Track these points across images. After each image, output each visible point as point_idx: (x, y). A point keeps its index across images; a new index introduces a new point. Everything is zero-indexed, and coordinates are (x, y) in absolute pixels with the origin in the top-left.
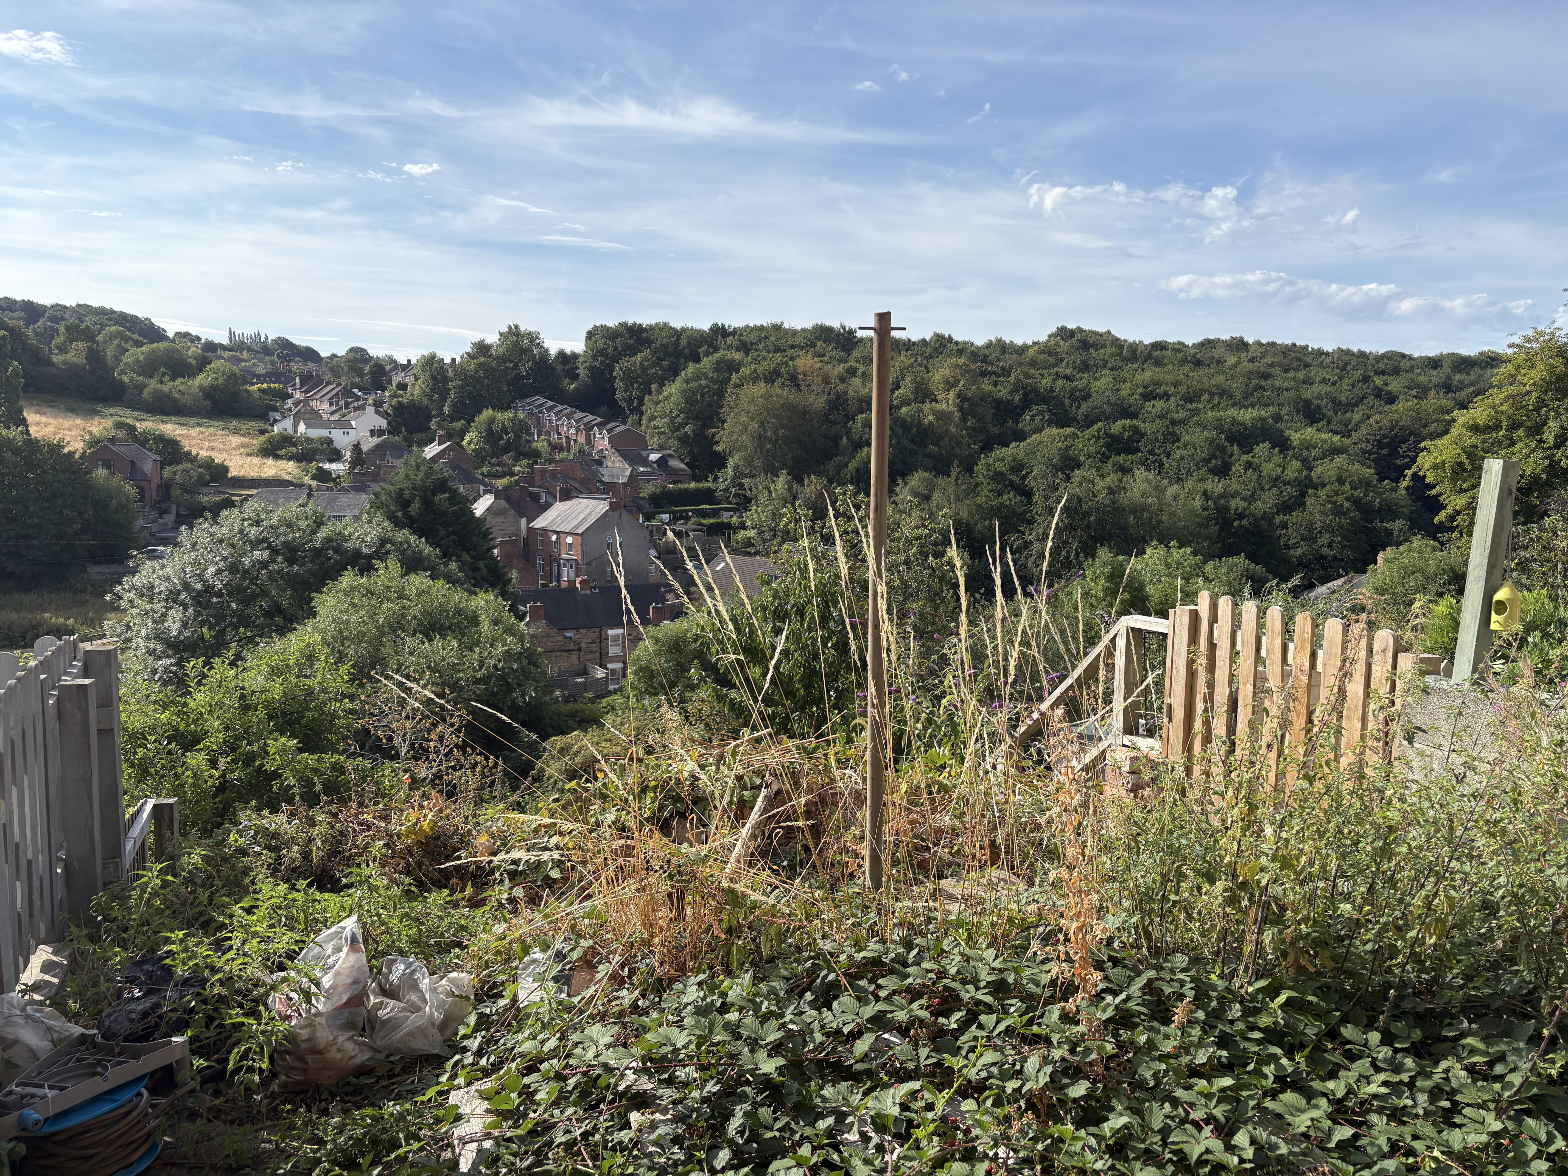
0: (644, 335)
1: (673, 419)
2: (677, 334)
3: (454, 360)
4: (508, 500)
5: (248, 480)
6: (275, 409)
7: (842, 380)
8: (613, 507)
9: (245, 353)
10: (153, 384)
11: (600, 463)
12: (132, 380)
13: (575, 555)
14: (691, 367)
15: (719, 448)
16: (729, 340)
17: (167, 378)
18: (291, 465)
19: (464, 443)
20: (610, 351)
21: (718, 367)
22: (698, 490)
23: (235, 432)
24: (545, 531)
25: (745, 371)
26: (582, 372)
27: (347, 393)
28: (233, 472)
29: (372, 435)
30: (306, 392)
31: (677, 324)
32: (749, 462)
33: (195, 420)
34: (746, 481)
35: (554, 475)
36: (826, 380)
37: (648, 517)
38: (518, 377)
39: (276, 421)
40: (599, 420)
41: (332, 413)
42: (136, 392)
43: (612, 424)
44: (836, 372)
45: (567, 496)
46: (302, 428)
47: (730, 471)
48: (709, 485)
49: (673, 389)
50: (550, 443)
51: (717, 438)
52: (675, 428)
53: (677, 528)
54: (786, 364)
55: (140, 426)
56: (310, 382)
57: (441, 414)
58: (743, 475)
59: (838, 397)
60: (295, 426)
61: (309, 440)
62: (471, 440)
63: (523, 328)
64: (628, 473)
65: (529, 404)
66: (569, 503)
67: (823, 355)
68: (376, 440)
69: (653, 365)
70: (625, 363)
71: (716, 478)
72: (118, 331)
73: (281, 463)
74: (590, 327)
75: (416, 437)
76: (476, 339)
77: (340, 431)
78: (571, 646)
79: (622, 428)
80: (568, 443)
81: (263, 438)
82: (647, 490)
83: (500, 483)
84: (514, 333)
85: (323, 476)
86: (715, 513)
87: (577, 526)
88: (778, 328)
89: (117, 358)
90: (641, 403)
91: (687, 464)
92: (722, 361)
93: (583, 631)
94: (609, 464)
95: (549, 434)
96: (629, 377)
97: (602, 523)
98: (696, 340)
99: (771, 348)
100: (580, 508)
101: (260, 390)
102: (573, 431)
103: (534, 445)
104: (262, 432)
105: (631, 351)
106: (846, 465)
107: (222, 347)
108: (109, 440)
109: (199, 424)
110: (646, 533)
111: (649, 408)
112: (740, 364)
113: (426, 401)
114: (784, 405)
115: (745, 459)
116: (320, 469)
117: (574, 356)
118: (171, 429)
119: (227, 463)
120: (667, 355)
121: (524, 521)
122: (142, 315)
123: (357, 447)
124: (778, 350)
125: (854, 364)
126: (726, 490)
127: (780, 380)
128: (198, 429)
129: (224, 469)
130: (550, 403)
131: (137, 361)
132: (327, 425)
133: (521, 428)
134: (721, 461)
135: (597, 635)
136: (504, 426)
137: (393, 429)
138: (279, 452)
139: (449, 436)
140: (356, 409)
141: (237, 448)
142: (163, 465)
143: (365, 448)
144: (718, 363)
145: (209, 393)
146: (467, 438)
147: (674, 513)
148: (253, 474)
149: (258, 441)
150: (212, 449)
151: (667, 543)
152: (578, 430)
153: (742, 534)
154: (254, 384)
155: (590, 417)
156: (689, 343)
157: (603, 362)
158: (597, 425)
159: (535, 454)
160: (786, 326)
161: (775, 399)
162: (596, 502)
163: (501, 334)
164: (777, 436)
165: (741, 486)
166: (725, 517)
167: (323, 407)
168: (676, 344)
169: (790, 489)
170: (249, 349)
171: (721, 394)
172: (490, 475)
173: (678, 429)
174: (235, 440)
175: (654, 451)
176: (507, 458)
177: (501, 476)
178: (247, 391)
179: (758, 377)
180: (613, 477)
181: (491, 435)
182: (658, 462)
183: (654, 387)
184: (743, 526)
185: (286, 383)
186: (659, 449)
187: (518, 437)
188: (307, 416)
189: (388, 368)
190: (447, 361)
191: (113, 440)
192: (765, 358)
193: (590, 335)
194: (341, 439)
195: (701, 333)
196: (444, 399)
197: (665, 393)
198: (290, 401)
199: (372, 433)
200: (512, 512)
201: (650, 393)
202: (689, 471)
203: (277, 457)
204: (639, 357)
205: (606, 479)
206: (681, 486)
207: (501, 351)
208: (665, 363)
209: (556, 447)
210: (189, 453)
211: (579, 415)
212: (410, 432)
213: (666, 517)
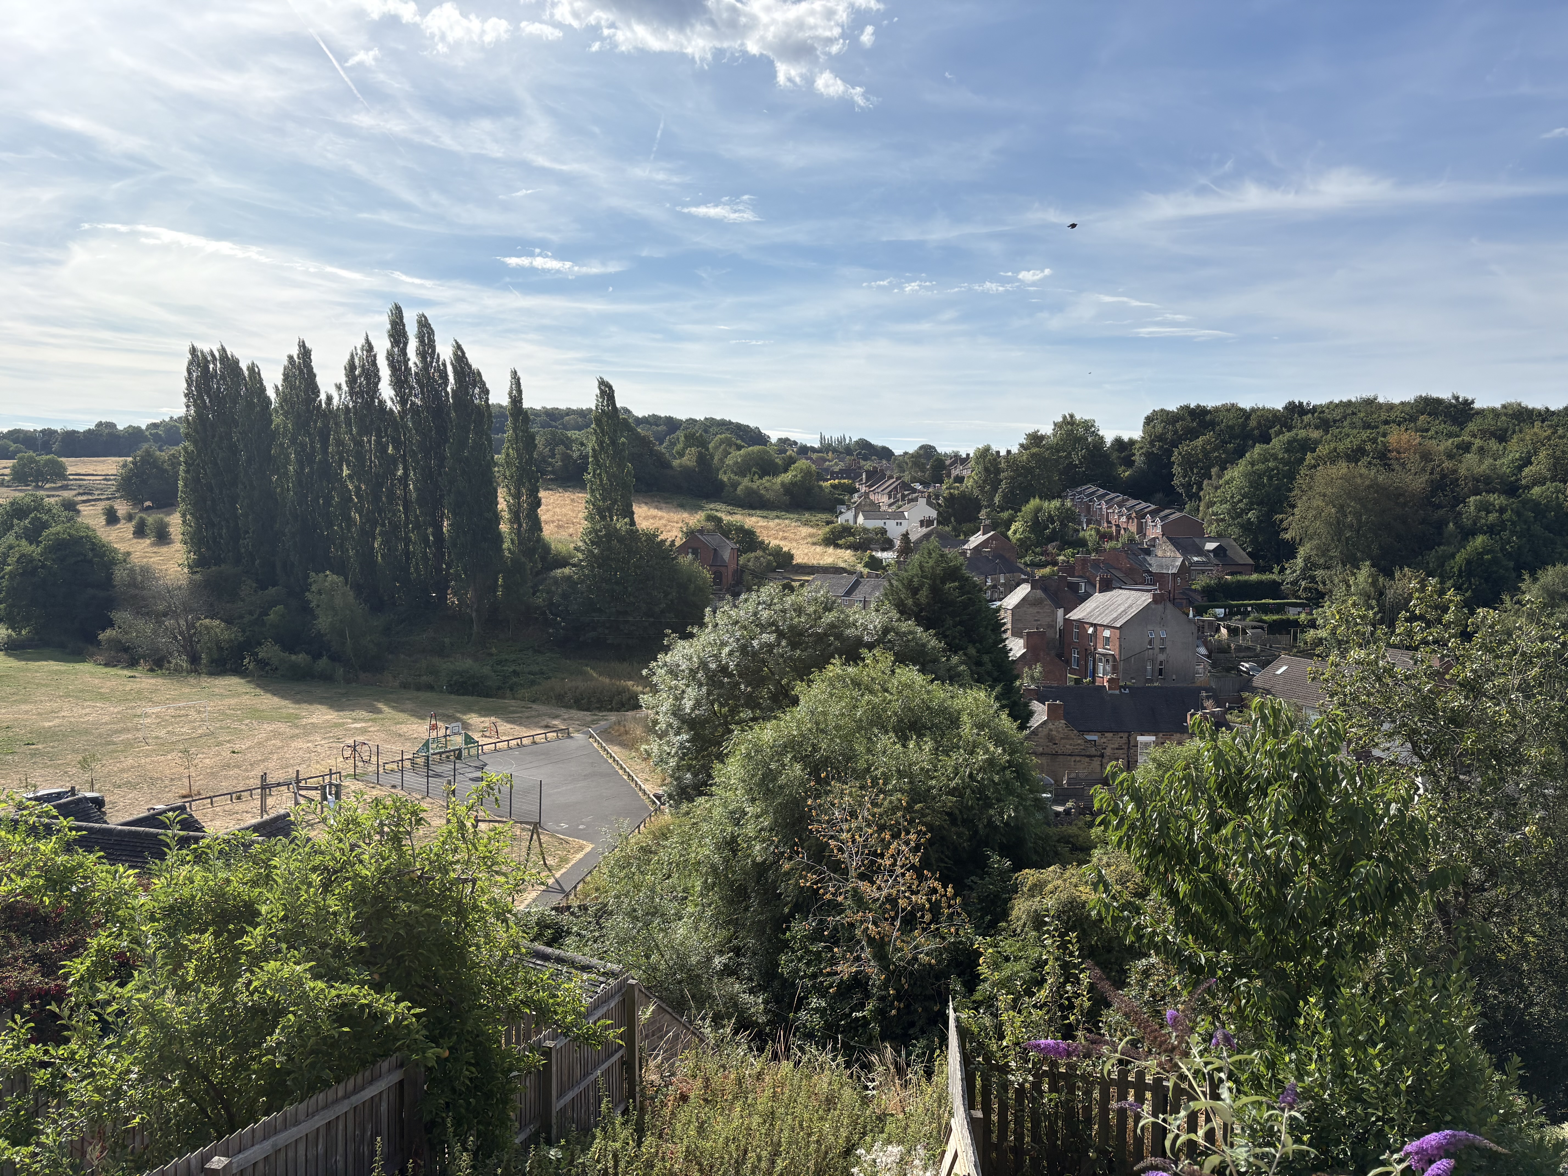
0: (1208, 417)
1: (1234, 505)
2: (1246, 415)
3: (1009, 452)
4: (1045, 590)
5: (809, 567)
6: (842, 503)
7: (1450, 456)
8: (1156, 600)
9: (830, 454)
10: (745, 482)
11: (1148, 552)
12: (729, 479)
13: (1112, 650)
14: (1258, 449)
15: (1287, 536)
16: (1307, 418)
17: (757, 476)
18: (848, 554)
19: (1010, 533)
20: (1169, 436)
21: (1290, 447)
22: (1260, 583)
23: (806, 524)
24: (1081, 623)
25: (1323, 450)
26: (1139, 459)
27: (905, 486)
28: (798, 559)
29: (922, 526)
30: (870, 486)
31: (1246, 404)
32: (1324, 551)
33: (775, 513)
34: (1319, 573)
35: (1096, 564)
36: (1426, 456)
37: (1200, 611)
38: (1071, 466)
39: (841, 513)
40: (1153, 507)
41: (890, 505)
42: (731, 489)
43: (1167, 511)
44: (1442, 448)
45: (1107, 586)
46: (861, 519)
47: (1300, 561)
48: (1274, 577)
49: (1236, 473)
50: (1098, 531)
51: (1285, 524)
52: (1236, 514)
53: (1233, 624)
54: (1374, 441)
55: (726, 518)
56: (875, 477)
57: (991, 505)
58: (1315, 566)
59: (1444, 476)
60: (856, 517)
61: (865, 530)
62: (1017, 530)
63: (1078, 417)
64: (1178, 563)
65: (1080, 493)
66: (1109, 594)
67: (1427, 430)
68: (925, 530)
69: (1215, 449)
70: (1185, 447)
71: (1282, 570)
72: (726, 438)
73: (840, 552)
74: (1149, 412)
75: (965, 527)
76: (1031, 431)
77: (893, 522)
78: (1093, 751)
79: (1178, 515)
80: (1118, 532)
81: (827, 529)
82: (1200, 582)
83: (1039, 573)
84: (1068, 424)
85: (874, 564)
86: (1280, 609)
87: (1115, 619)
88: (1370, 403)
89: (722, 460)
90: (1200, 488)
91: (1249, 554)
92: (1295, 440)
93: (1109, 735)
94: (1160, 554)
95: (1099, 523)
96: (1189, 463)
97: (1143, 616)
98: (1267, 419)
99: (1359, 423)
100: (1119, 600)
101: (832, 486)
102: (1124, 519)
103: (1081, 534)
104: (828, 523)
105: (1192, 434)
106: (1453, 556)
107: (813, 449)
108: (699, 531)
109: (778, 517)
110: (1194, 629)
111: (1207, 493)
112: (1317, 442)
113: (976, 492)
114: (1369, 487)
115: (1318, 548)
116: (872, 557)
117: (1132, 442)
118: (752, 521)
119: (793, 552)
120: (1233, 437)
121: (1060, 612)
122: (752, 425)
123: (905, 536)
124: (1367, 426)
125: (1467, 439)
126: (1295, 583)
127: (1366, 459)
128: (777, 521)
129: (790, 556)
130: (1101, 491)
131: (736, 463)
132: (884, 516)
133: (1068, 517)
134: (1289, 550)
135: (1125, 740)
136: (1050, 515)
137: (943, 519)
138: (840, 542)
139: (994, 526)
140: (910, 501)
141: (804, 538)
142: (740, 552)
143: (913, 537)
144: (1289, 442)
145: (788, 489)
146: (1013, 528)
147: (1231, 607)
148: (813, 562)
149: (822, 532)
150: (785, 538)
151: (1220, 641)
152: (1129, 518)
153: (1312, 633)
154: (827, 480)
155: (1144, 504)
156: (1259, 423)
157: (1161, 448)
158: (1150, 512)
159: (1083, 543)
160: (1381, 400)
161: (1359, 481)
162: (1139, 593)
163: (1055, 424)
164: (1359, 521)
165: (1313, 579)
166: (1292, 614)
167: (883, 500)
168: (1244, 425)
169: (1374, 583)
170: (835, 450)
171: (1291, 476)
172: (1034, 565)
173: (1240, 515)
174: (805, 531)
175: (1211, 539)
176: (1051, 548)
177: (1044, 566)
178: (821, 487)
179: (1338, 456)
180: (1161, 567)
181: (1036, 525)
182: (1214, 551)
183: (1214, 471)
184: (1313, 625)
185: (854, 479)
186: (1219, 536)
187: (1063, 525)
188: (866, 508)
189: (948, 462)
190: (1003, 453)
191: (701, 531)
192: (1348, 435)
193: (1149, 420)
194: (895, 531)
195: (1274, 413)
196: (995, 489)
197: (1226, 477)
198: (856, 495)
199: (922, 523)
200: (1048, 602)
201: (1210, 478)
202: (1251, 561)
203: (837, 546)
204: (1200, 441)
205: (1154, 569)
206: (1239, 578)
207: (1053, 440)
208: (1230, 446)
209: (1105, 536)
210: (762, 542)
211: (1132, 502)
212: (959, 522)
213: (1220, 612)
